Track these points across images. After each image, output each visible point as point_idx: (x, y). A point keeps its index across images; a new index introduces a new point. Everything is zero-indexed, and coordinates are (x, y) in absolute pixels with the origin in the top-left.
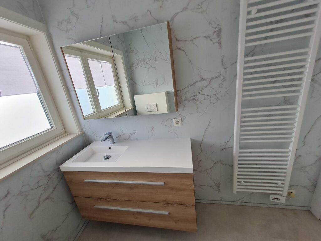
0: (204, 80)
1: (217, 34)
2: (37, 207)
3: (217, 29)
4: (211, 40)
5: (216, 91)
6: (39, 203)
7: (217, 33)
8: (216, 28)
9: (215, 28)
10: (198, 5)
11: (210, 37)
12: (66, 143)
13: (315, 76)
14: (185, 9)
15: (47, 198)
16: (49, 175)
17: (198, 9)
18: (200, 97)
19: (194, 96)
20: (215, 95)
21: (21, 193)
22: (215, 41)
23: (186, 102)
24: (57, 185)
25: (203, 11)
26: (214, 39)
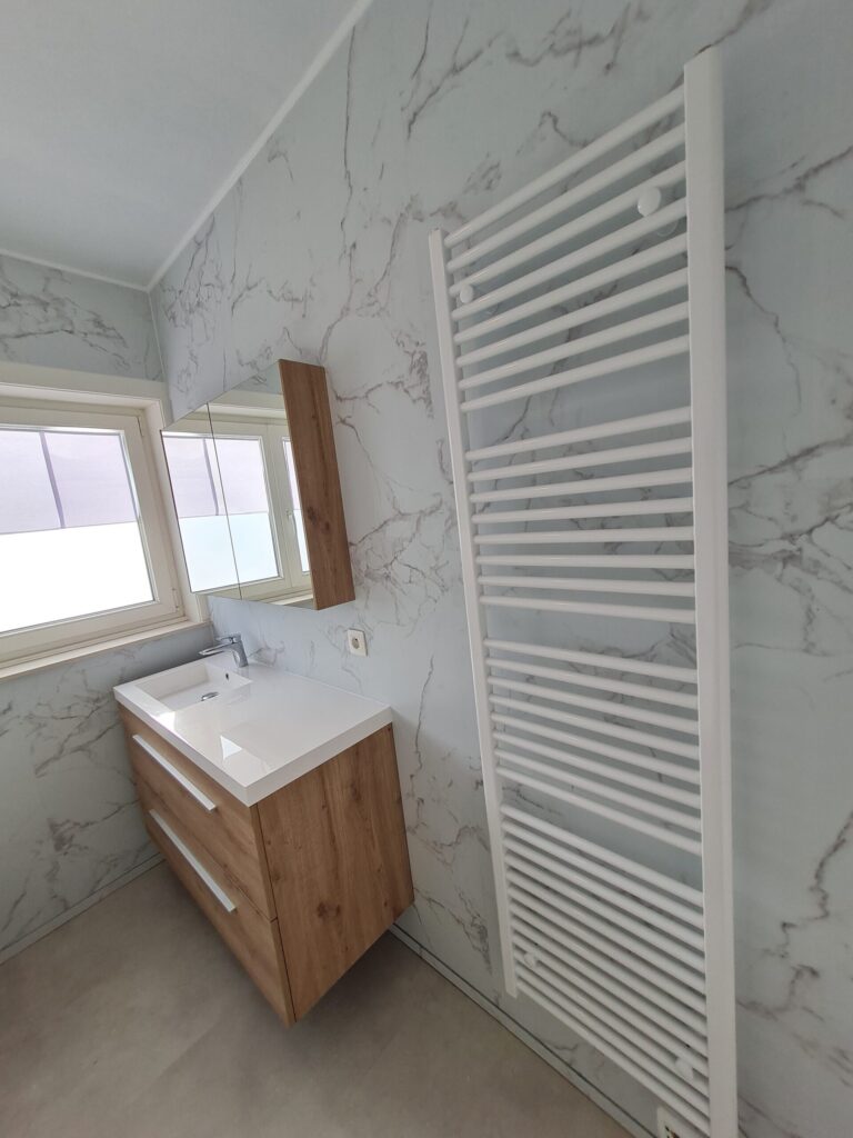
0: (403, 516)
1: (419, 372)
2: (56, 758)
3: (417, 356)
4: (406, 391)
5: (437, 558)
6: (61, 751)
7: (417, 369)
8: (415, 352)
9: (413, 355)
10: (370, 295)
11: (402, 383)
12: (157, 639)
13: (805, 537)
14: (346, 311)
15: (80, 748)
16: (97, 700)
17: (369, 305)
18: (400, 571)
19: (386, 566)
20: (436, 569)
21: (30, 717)
22: (415, 396)
23: (369, 582)
24: (110, 728)
25: (382, 309)
26: (413, 387)
